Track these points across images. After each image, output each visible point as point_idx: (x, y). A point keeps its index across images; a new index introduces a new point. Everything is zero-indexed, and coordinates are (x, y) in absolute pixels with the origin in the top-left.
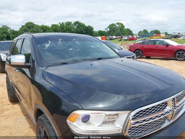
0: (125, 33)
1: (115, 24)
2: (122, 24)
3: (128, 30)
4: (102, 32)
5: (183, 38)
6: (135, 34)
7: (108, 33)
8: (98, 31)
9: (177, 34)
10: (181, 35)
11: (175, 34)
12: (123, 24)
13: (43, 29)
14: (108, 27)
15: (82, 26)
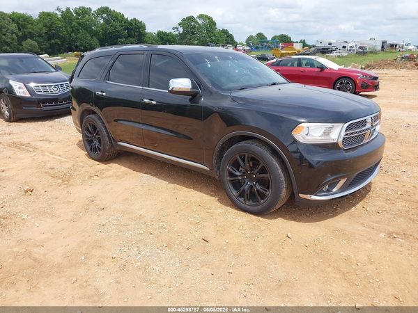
0: (218, 40)
1: (195, 17)
2: (210, 18)
3: (225, 32)
4: (165, 34)
5: (338, 54)
6: (239, 42)
7: (180, 39)
8: (156, 32)
9: (325, 45)
10: (334, 48)
11: (322, 45)
12: (212, 19)
13: (17, 23)
14: (180, 24)
15: (117, 18)
